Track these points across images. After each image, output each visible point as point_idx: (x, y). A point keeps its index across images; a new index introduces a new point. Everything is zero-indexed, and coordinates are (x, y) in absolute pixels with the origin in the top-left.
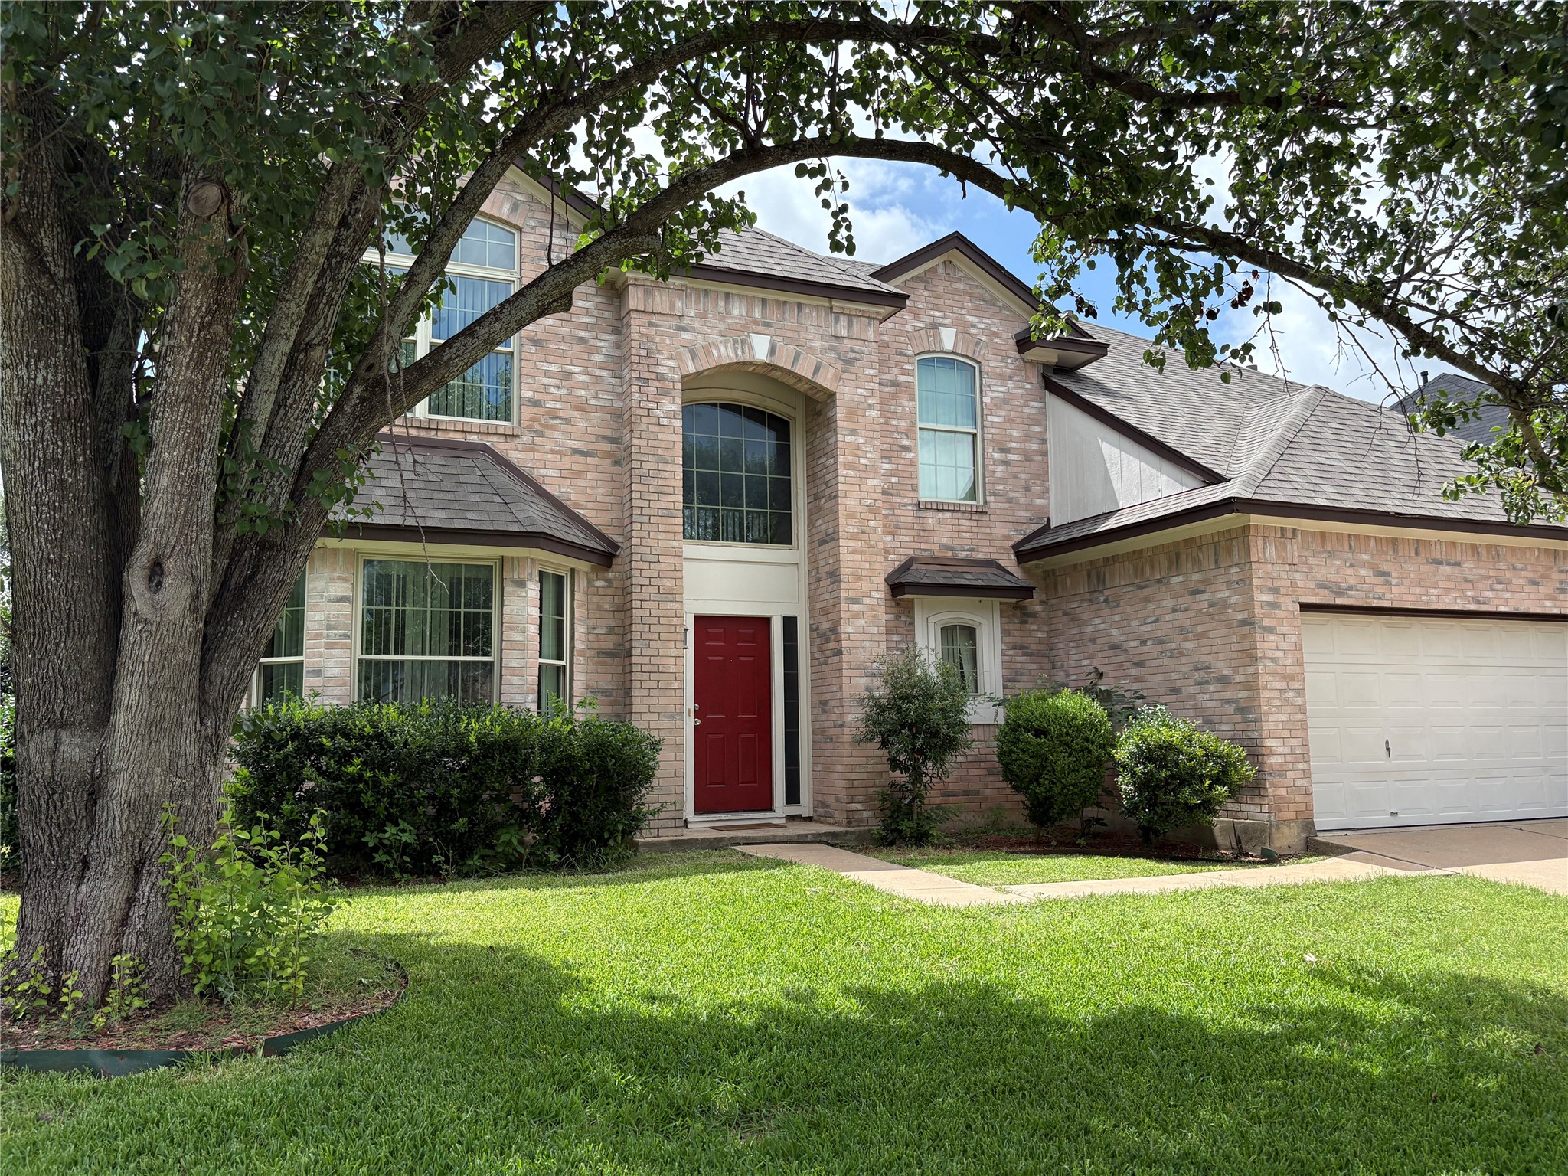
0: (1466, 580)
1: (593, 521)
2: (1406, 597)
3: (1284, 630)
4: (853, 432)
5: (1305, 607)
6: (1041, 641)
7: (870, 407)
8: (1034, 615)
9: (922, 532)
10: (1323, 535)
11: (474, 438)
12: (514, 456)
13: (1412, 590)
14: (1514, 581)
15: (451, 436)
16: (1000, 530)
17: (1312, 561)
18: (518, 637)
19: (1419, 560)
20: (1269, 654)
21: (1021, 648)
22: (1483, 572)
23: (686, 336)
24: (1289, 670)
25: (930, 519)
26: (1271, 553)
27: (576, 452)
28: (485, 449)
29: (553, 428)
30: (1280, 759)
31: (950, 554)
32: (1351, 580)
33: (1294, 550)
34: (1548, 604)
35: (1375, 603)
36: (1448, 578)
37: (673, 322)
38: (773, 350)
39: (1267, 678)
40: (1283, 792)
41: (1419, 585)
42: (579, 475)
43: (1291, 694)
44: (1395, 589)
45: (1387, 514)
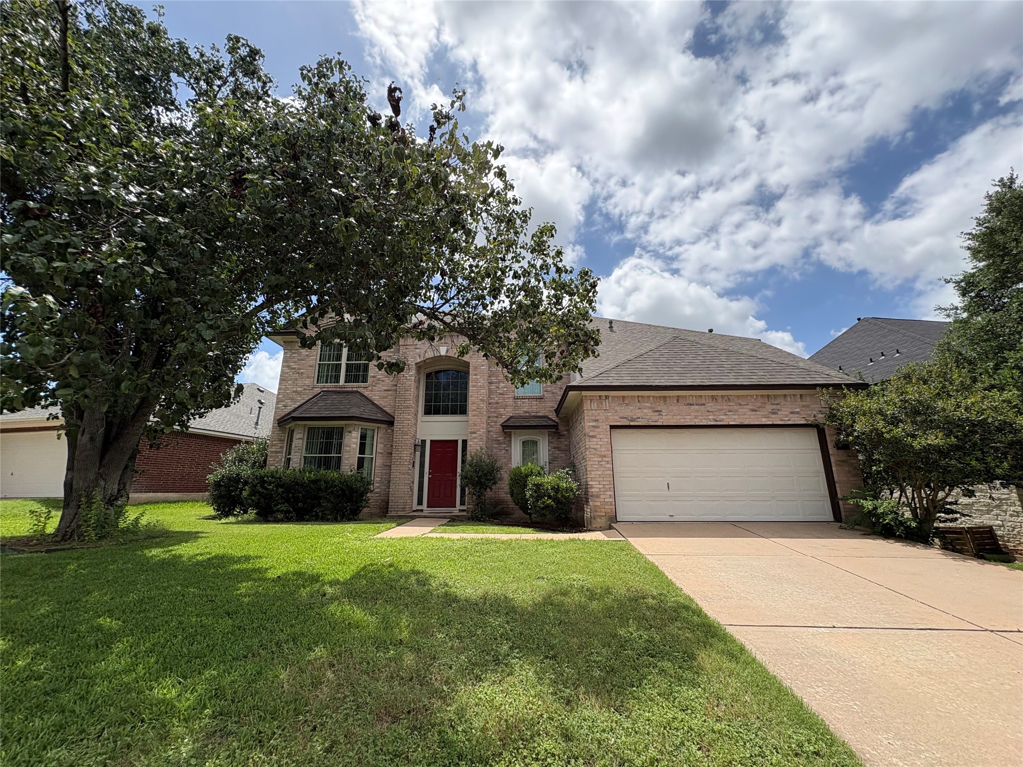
0: (708, 411)
1: (388, 411)
2: (671, 420)
3: (601, 437)
4: (476, 375)
5: (612, 427)
6: (566, 445)
7: (483, 366)
8: (563, 435)
9: (516, 407)
10: (623, 397)
11: (355, 389)
12: (366, 394)
13: (675, 417)
14: (740, 410)
15: (348, 389)
16: (549, 404)
17: (617, 408)
18: (348, 448)
19: (679, 404)
20: (592, 446)
21: (558, 448)
22: (719, 407)
23: (417, 351)
24: (603, 453)
25: (519, 402)
26: (594, 405)
27: (385, 390)
28: (358, 392)
29: (379, 384)
30: (597, 490)
31: (527, 414)
32: (639, 415)
33: (606, 404)
34: (764, 420)
35: (653, 424)
36: (697, 411)
37: (414, 347)
38: (447, 351)
39: (591, 456)
40: (598, 504)
41: (679, 415)
42: (386, 397)
43: (604, 463)
44: (664, 417)
45: (651, 386)
